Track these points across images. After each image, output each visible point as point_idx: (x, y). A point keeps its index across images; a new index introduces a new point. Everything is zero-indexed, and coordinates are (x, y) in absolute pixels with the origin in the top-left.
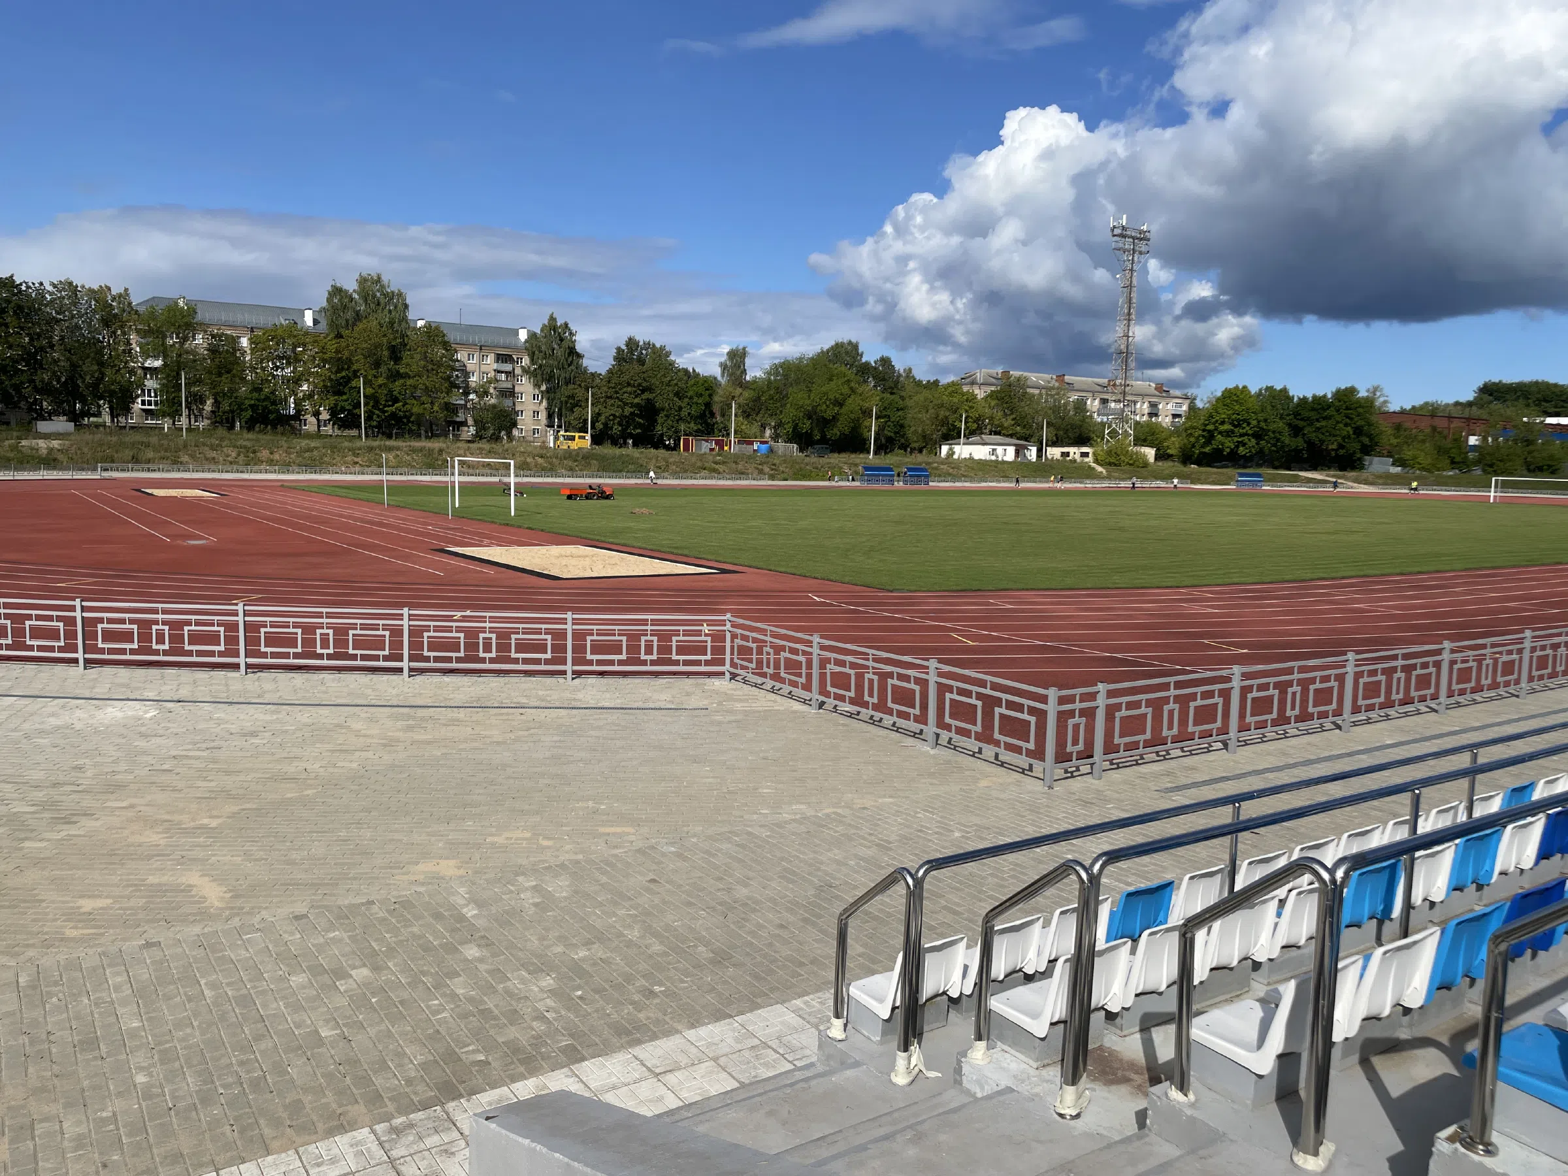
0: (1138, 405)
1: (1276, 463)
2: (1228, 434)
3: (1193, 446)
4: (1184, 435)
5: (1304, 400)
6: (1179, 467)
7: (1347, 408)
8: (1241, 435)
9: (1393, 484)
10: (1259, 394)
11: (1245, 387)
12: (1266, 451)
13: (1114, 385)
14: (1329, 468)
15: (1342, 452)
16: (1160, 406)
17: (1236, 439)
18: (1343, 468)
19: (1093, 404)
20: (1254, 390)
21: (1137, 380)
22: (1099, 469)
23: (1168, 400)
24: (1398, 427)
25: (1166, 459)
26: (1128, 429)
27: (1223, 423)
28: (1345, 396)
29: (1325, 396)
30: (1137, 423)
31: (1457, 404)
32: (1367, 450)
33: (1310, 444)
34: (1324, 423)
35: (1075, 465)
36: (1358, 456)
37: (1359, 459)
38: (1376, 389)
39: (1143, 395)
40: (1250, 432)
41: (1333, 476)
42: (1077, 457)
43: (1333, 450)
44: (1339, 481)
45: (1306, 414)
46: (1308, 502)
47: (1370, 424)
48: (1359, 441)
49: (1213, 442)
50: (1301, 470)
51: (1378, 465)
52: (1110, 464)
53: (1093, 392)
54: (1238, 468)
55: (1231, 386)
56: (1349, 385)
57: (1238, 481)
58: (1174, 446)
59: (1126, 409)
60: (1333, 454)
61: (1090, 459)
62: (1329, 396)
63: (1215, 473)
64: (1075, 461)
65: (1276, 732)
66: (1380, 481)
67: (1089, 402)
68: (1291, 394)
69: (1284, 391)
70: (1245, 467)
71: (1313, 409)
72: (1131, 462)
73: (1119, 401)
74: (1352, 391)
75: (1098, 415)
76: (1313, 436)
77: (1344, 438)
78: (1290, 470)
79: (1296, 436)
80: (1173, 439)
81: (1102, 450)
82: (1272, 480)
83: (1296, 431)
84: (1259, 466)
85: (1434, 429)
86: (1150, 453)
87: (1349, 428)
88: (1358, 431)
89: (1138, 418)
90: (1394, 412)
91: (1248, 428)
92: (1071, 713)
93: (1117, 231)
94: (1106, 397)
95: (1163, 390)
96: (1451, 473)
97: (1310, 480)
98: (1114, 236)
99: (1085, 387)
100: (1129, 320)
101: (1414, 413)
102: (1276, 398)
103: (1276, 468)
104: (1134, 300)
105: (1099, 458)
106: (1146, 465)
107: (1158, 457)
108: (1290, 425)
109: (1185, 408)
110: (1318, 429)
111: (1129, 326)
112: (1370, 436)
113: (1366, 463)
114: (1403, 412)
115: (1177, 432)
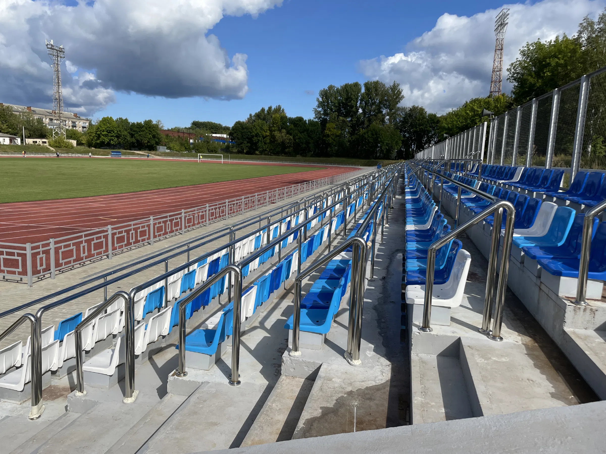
0: (67, 122)
1: (126, 148)
2: (106, 136)
3: (92, 140)
4: (88, 135)
5: (133, 124)
6: (87, 148)
7: (149, 128)
8: (111, 136)
9: (167, 156)
10: (117, 121)
11: (111, 117)
12: (122, 143)
13: (55, 113)
14: (145, 150)
15: (149, 144)
16: (77, 123)
17: (109, 138)
18: (150, 150)
19: (46, 121)
20: (115, 119)
21: (65, 111)
22: (52, 149)
23: (80, 121)
24: (167, 135)
25: (81, 145)
26: (63, 132)
27: (103, 131)
28: (148, 123)
29: (141, 122)
30: (67, 130)
31: (186, 128)
32: (158, 143)
33: (137, 141)
34: (142, 133)
35: (40, 147)
36: (155, 145)
37: (155, 147)
38: (159, 121)
39: (69, 118)
40: (115, 135)
41: (147, 153)
42: (41, 143)
43: (146, 143)
44: (149, 155)
45: (135, 129)
46: (139, 162)
47: (158, 134)
48: (155, 140)
49: (100, 139)
50: (135, 150)
51: (162, 149)
52: (56, 147)
53: (46, 116)
54: (111, 149)
55: (106, 117)
56: (149, 119)
57: (111, 154)
58: (84, 140)
59: (61, 124)
60: (146, 145)
61: (47, 144)
62: (143, 123)
63: (102, 151)
64: (40, 145)
65: (127, 249)
66: (163, 155)
67: (44, 120)
68: (129, 121)
69: (126, 120)
70: (114, 149)
71: (137, 127)
72: (66, 146)
73: (58, 120)
74: (150, 121)
75: (49, 125)
76: (138, 138)
77: (149, 139)
78: (131, 150)
79: (132, 137)
80: (83, 137)
81: (52, 141)
82: (125, 154)
83: (132, 136)
84: (119, 149)
85: (179, 136)
86: (74, 142)
87: (151, 135)
88: (154, 137)
89: (67, 127)
90: (166, 130)
91: (113, 134)
92: (38, 253)
93: (49, 46)
94: (52, 118)
95: (77, 116)
96: (185, 152)
97: (138, 154)
98: (48, 48)
99: (42, 113)
100: (59, 86)
101: (172, 130)
102: (123, 122)
103: (126, 149)
104: (60, 77)
105: (51, 144)
106: (72, 147)
107: (78, 144)
108: (129, 133)
109: (87, 124)
110: (140, 135)
111: (59, 88)
112: (158, 138)
113: (158, 148)
114: (168, 130)
115: (85, 134)
